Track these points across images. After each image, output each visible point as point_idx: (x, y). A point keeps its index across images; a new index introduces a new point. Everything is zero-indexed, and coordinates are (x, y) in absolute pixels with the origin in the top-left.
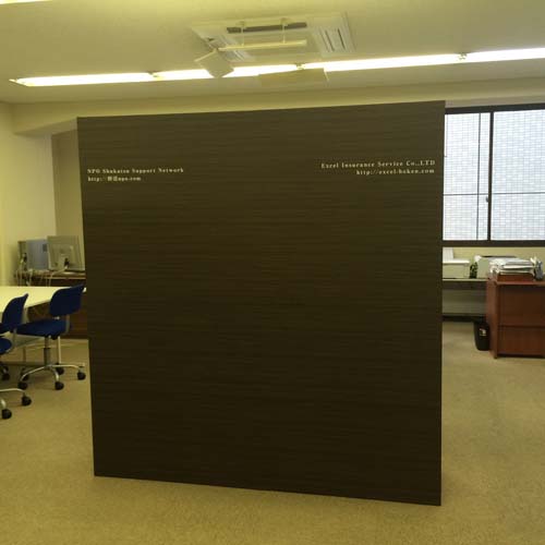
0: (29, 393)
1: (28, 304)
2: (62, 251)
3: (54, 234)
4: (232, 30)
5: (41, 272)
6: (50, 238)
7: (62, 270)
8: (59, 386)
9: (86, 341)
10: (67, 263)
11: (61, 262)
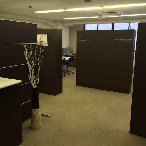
0: (65, 75)
1: (66, 59)
2: (70, 50)
3: (68, 47)
4: (103, 13)
5: (66, 54)
6: (68, 48)
7: (70, 54)
8: (70, 74)
9: (76, 68)
10: (71, 53)
11: (70, 52)
